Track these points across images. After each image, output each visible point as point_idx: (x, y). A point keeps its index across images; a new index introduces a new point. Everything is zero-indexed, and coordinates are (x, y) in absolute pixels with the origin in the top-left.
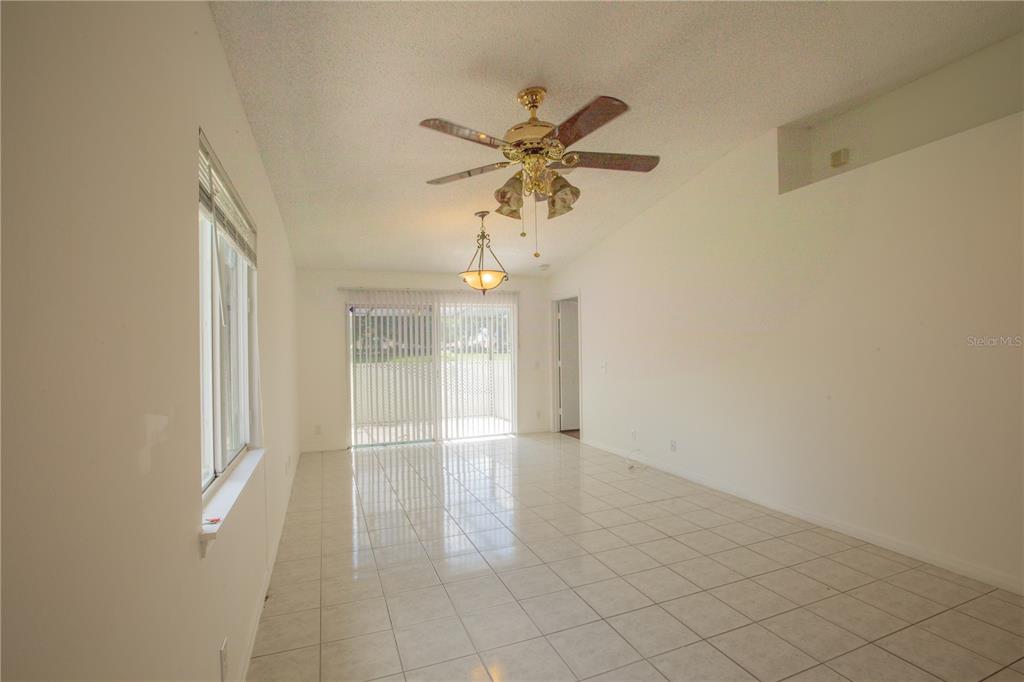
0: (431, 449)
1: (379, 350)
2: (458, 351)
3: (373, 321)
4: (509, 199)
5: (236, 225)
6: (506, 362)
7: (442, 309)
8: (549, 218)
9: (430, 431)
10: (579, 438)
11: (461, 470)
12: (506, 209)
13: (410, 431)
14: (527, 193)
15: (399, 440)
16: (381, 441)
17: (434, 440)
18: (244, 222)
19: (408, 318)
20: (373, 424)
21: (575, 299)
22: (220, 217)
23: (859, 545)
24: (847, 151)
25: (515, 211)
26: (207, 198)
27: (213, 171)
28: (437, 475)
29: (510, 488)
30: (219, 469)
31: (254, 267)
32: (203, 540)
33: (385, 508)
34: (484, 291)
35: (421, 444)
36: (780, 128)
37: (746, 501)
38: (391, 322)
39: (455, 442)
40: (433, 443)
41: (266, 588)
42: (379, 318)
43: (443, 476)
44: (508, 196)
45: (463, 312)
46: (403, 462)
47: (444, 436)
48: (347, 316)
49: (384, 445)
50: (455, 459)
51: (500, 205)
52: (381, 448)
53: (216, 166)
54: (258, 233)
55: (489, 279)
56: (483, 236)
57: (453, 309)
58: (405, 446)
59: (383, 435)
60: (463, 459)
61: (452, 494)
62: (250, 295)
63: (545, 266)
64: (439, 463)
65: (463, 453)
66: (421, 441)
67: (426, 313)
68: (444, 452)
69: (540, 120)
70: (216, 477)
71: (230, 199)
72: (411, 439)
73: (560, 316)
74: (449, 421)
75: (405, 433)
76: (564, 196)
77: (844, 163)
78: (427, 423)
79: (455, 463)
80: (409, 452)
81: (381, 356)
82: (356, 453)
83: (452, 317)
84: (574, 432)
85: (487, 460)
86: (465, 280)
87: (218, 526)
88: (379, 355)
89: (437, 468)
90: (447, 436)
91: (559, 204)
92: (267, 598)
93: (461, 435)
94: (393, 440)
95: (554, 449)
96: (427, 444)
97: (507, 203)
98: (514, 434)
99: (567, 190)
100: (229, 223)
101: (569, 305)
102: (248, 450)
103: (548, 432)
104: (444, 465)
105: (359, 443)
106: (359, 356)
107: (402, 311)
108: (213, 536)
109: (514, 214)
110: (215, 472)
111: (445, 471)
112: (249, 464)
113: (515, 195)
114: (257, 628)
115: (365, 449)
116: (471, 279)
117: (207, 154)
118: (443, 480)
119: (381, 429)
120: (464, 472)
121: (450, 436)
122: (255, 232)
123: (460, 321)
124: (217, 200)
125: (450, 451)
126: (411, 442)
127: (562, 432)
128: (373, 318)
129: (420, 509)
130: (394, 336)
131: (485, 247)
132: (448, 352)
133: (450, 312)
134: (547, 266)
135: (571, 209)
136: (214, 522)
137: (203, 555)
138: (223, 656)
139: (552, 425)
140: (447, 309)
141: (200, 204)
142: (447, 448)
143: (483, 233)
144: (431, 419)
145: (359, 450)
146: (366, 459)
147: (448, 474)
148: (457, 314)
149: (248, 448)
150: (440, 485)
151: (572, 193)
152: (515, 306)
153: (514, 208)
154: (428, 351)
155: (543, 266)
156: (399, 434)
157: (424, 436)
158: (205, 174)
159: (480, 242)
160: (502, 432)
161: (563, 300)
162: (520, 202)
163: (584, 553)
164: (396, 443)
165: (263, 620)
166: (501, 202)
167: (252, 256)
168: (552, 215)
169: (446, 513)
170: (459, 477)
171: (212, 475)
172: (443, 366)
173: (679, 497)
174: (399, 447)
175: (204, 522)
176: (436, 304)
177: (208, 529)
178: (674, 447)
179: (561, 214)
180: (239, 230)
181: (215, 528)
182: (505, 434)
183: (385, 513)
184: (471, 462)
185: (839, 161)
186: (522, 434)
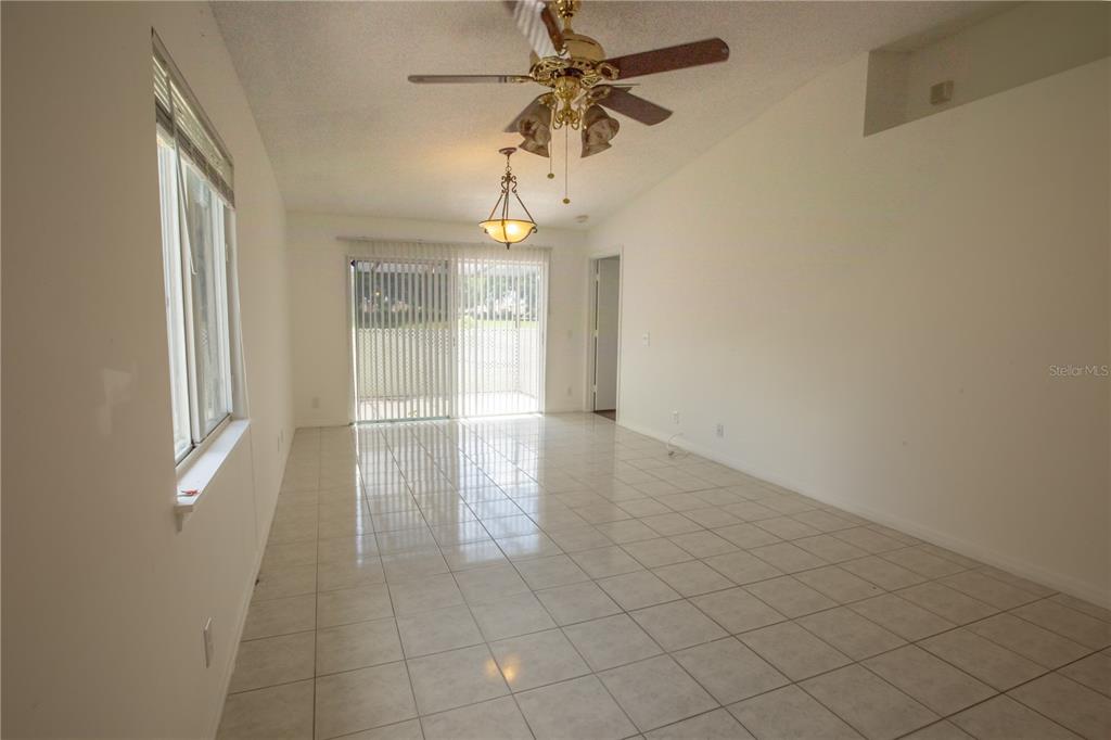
0: (444, 427)
1: (386, 313)
2: (479, 317)
3: (378, 278)
4: (535, 132)
5: (204, 153)
6: (534, 329)
7: (460, 265)
8: (583, 156)
9: (444, 406)
10: (614, 419)
11: (479, 452)
12: (531, 143)
13: (423, 407)
14: (557, 125)
15: (409, 416)
16: (389, 417)
17: (448, 417)
18: (218, 152)
19: (420, 276)
20: (379, 398)
21: (616, 259)
22: (184, 143)
23: (915, 543)
24: (951, 84)
25: (542, 147)
26: (167, 120)
27: (172, 85)
28: (452, 456)
29: (533, 473)
30: (197, 438)
31: (231, 207)
32: (179, 513)
33: (393, 490)
34: (508, 244)
35: (435, 422)
36: (873, 53)
37: (796, 493)
38: (400, 280)
39: (473, 420)
40: (447, 421)
41: (257, 572)
42: (386, 275)
43: (458, 457)
44: (533, 128)
45: (484, 270)
46: (412, 441)
47: (460, 413)
48: (348, 270)
49: (392, 421)
50: (473, 438)
51: (524, 139)
52: (389, 425)
53: (175, 76)
54: (235, 166)
55: (516, 231)
56: (508, 178)
57: (472, 265)
58: (415, 423)
59: (389, 410)
60: (482, 438)
61: (468, 478)
62: (227, 240)
63: (582, 218)
64: (454, 443)
65: (483, 432)
66: (434, 419)
67: (441, 269)
68: (460, 431)
69: (576, 32)
70: (194, 447)
71: (198, 122)
72: (422, 415)
73: (598, 278)
74: (467, 396)
75: (415, 409)
76: (601, 131)
77: (949, 100)
78: (440, 399)
79: (473, 444)
80: (419, 429)
81: (388, 320)
82: (359, 430)
83: (473, 276)
84: (610, 413)
85: (509, 441)
86: (486, 231)
87: (195, 498)
88: (386, 321)
89: (452, 448)
90: (463, 413)
91: (594, 140)
92: (258, 581)
93: (479, 413)
94: (402, 417)
95: (584, 432)
96: (441, 422)
97: (533, 136)
98: (541, 413)
99: (604, 121)
100: (196, 150)
101: (609, 266)
102: (231, 420)
103: (578, 412)
104: (460, 446)
105: (363, 419)
106: (364, 320)
107: (413, 266)
108: (189, 508)
109: (542, 150)
110: (192, 442)
111: (461, 454)
112: (233, 435)
113: (542, 127)
114: (246, 613)
115: (369, 426)
116: (494, 230)
117: (163, 63)
118: (458, 461)
119: (389, 404)
120: (483, 454)
121: (467, 414)
122: (231, 165)
123: (481, 281)
124: (181, 122)
125: (467, 431)
126: (422, 419)
127: (595, 412)
128: (378, 274)
129: (433, 492)
130: (403, 296)
131: (510, 192)
132: (466, 317)
133: (471, 270)
134: (586, 217)
135: (608, 146)
136: (190, 494)
137: (179, 529)
138: (207, 636)
139: (584, 403)
140: (466, 265)
141: (158, 126)
142: (464, 427)
143: (509, 174)
144: (445, 395)
145: (362, 426)
146: (369, 436)
147: (465, 456)
148: (478, 274)
149: (231, 418)
150: (455, 467)
151: (611, 126)
152: (547, 264)
153: (541, 143)
154: (443, 317)
155: (580, 217)
156: (409, 411)
157: (437, 413)
158: (162, 89)
159: (505, 185)
160: (527, 410)
161: (603, 259)
162: (547, 136)
163: (611, 544)
164: (406, 420)
165: (253, 603)
166: (525, 135)
167: (228, 193)
168: (586, 153)
169: (461, 502)
170: (477, 460)
171: (189, 445)
172: (460, 333)
173: (721, 488)
174: (409, 424)
175: (179, 493)
176: (453, 259)
177: (183, 501)
178: (720, 432)
179: (597, 152)
180: (211, 161)
181: (191, 500)
182: (530, 413)
183: (393, 495)
184: (491, 442)
185: (940, 96)
186: (549, 413)
